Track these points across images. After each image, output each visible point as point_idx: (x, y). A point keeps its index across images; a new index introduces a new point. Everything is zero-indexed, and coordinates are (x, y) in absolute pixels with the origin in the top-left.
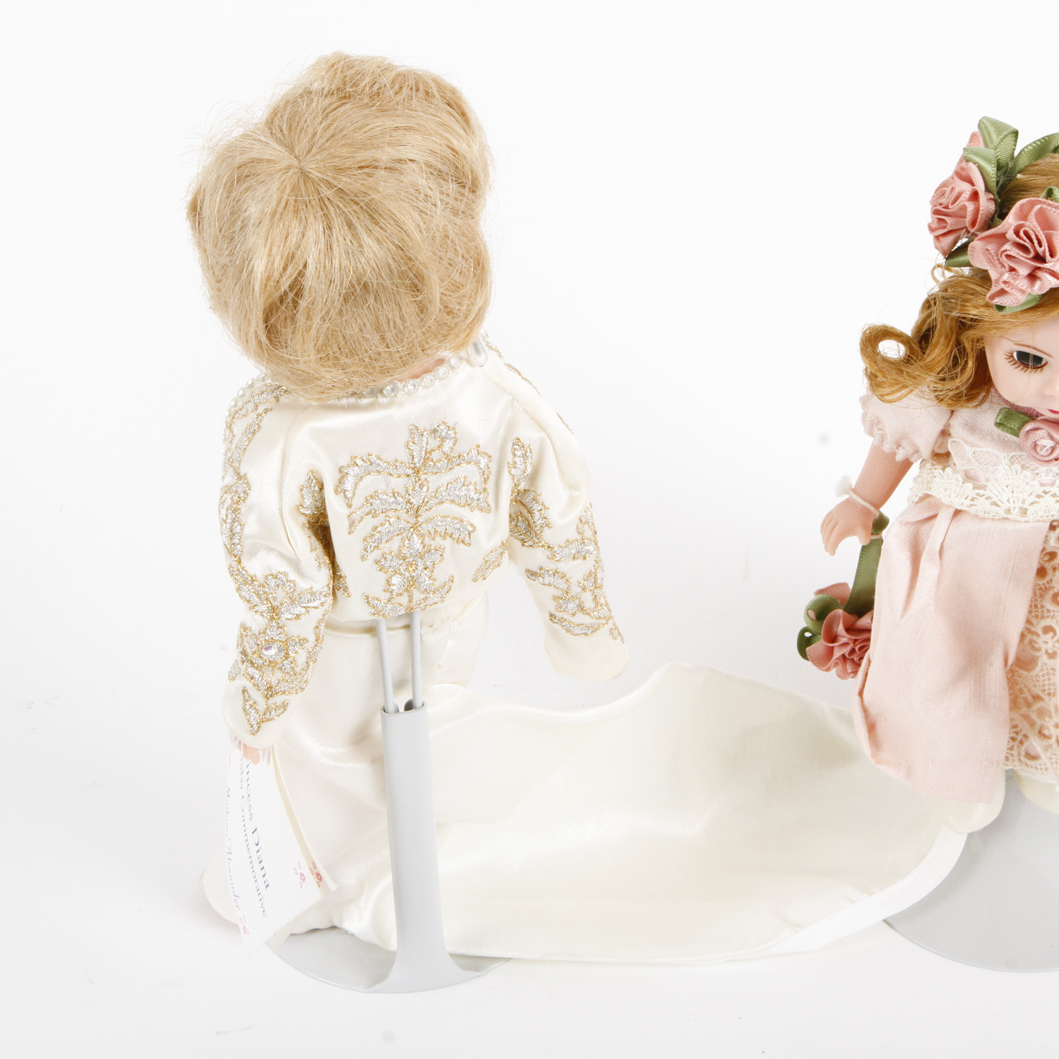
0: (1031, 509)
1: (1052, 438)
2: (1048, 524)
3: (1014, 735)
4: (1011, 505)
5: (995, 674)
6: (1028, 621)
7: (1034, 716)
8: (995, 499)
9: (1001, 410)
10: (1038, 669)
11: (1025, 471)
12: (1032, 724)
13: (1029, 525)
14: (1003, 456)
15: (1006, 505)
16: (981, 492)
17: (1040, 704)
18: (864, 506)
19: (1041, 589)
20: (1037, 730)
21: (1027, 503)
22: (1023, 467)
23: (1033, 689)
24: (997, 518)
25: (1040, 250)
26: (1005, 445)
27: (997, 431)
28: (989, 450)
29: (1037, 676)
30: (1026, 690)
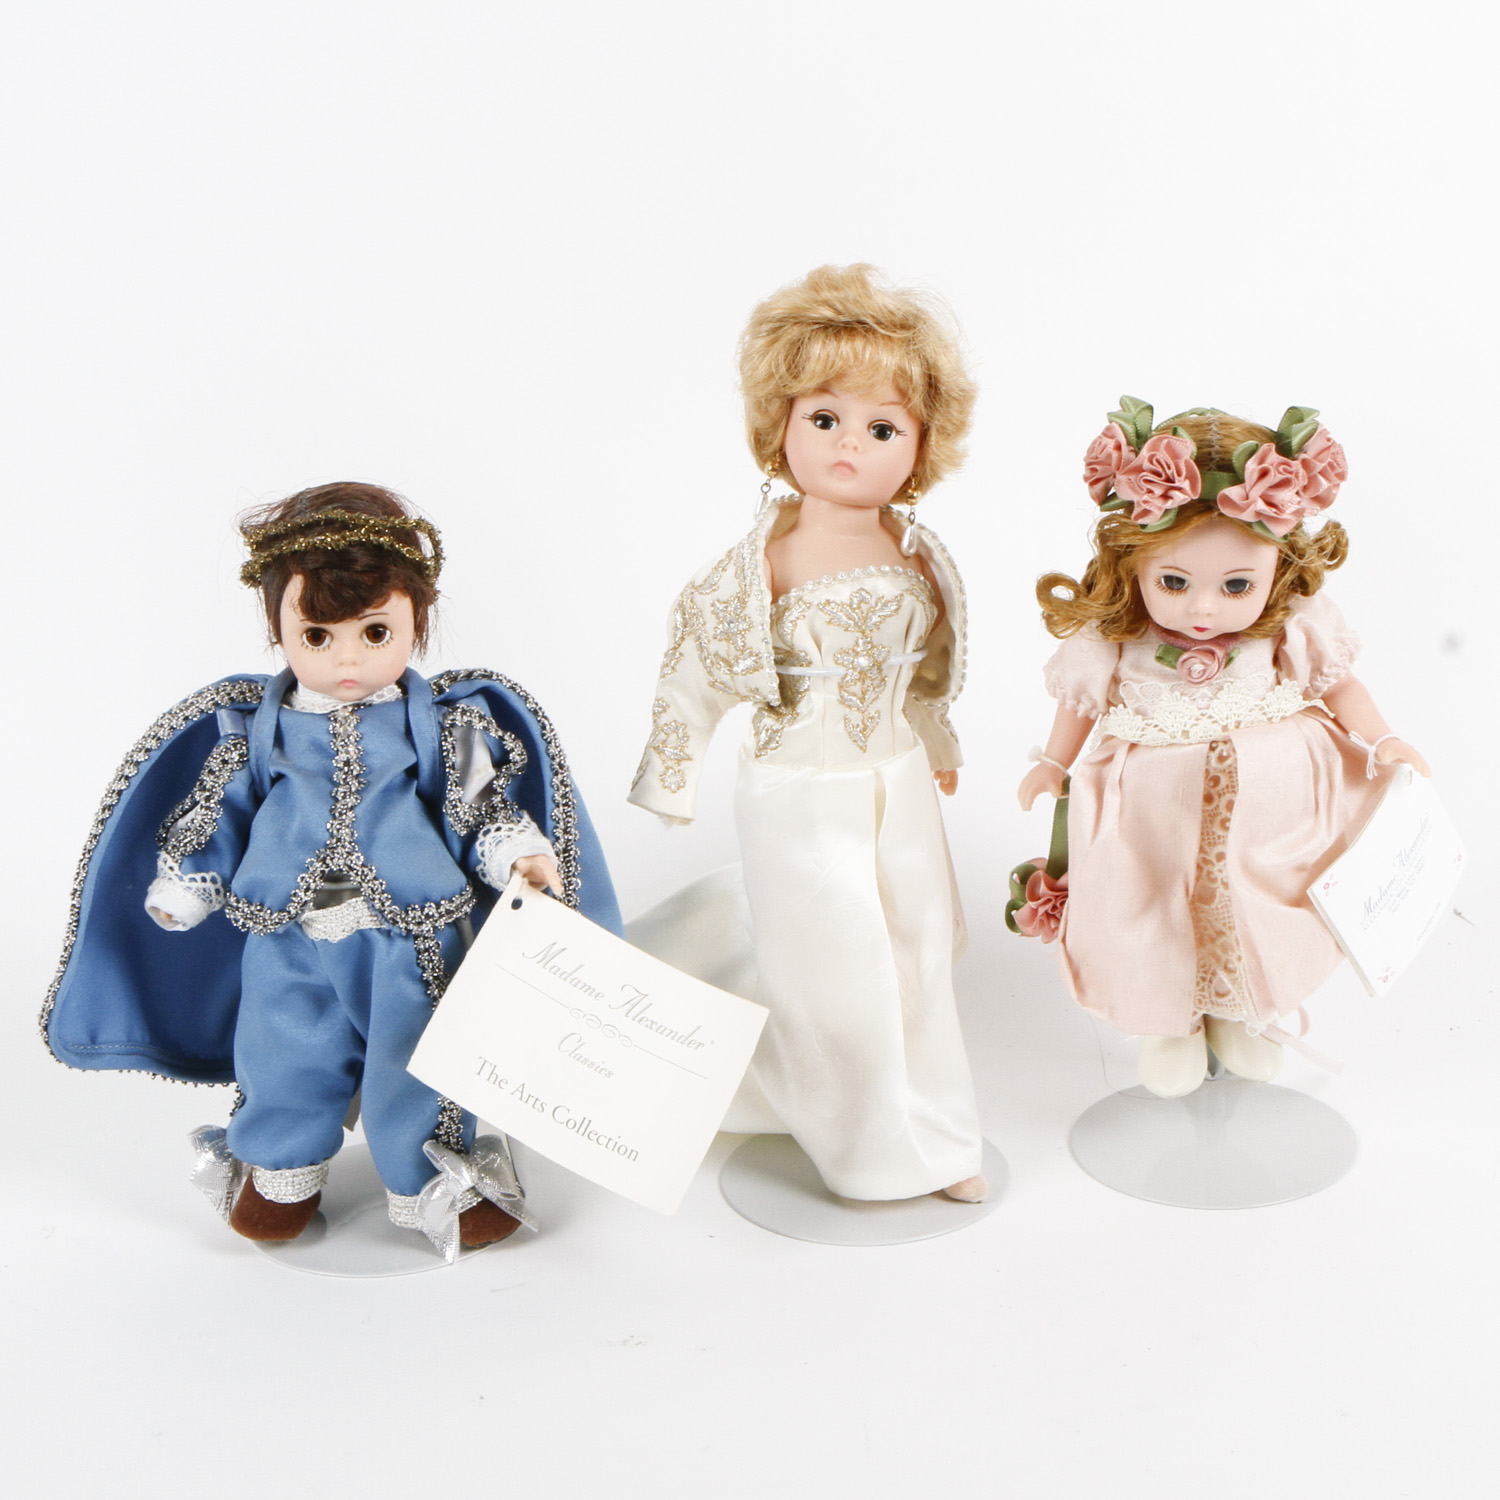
0: (1192, 732)
1: (1203, 663)
2: (1208, 745)
3: (1203, 975)
4: (1175, 729)
5: (1179, 903)
6: (1202, 850)
7: (1219, 952)
8: (1161, 726)
9: (1160, 647)
10: (1217, 901)
11: (1183, 698)
12: (1218, 959)
13: (1191, 748)
14: (1165, 686)
15: (1172, 730)
16: (1149, 721)
17: (1222, 939)
18: (1053, 765)
19: (1210, 815)
20: (1223, 964)
21: (1188, 726)
22: (1182, 694)
23: (1214, 923)
24: (1165, 744)
25: (1169, 472)
26: (1165, 677)
27: (1158, 665)
28: (1152, 682)
29: (1217, 909)
30: (1209, 927)
